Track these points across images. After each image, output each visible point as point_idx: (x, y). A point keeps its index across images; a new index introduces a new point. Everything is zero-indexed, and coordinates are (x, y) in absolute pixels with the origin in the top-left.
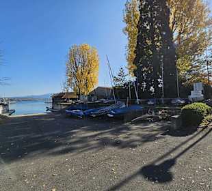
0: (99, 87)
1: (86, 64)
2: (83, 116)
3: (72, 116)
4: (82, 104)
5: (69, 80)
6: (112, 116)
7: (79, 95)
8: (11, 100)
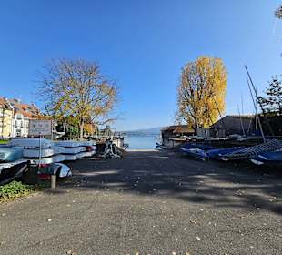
0: (226, 117)
1: (205, 83)
2: (206, 158)
3: (190, 157)
4: (202, 140)
5: (182, 110)
6: (260, 163)
7: (195, 129)
8: (124, 134)
